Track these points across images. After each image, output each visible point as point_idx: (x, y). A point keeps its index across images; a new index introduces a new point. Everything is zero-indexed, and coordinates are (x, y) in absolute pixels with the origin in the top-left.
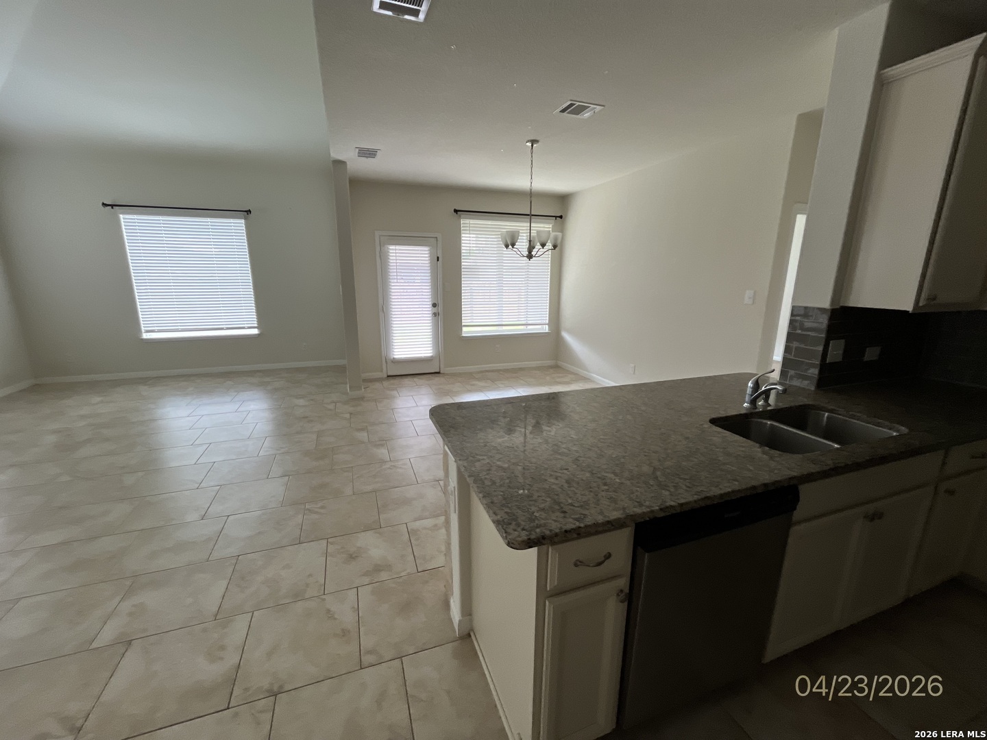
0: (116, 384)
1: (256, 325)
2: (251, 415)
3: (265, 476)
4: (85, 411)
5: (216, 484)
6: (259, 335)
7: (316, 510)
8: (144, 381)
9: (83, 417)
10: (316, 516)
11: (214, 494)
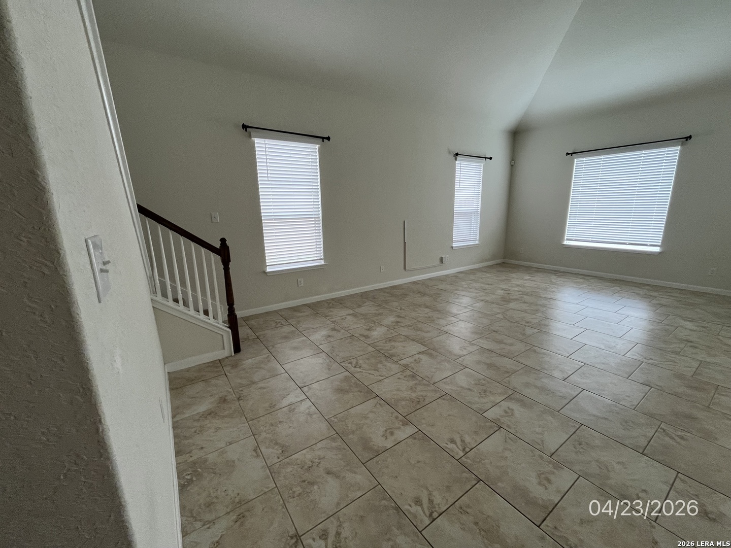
0: (539, 270)
1: (660, 244)
2: (628, 320)
3: (627, 376)
4: (520, 282)
5: (582, 361)
6: (660, 253)
7: (673, 436)
8: (556, 272)
9: (518, 285)
10: (671, 442)
11: (578, 367)
